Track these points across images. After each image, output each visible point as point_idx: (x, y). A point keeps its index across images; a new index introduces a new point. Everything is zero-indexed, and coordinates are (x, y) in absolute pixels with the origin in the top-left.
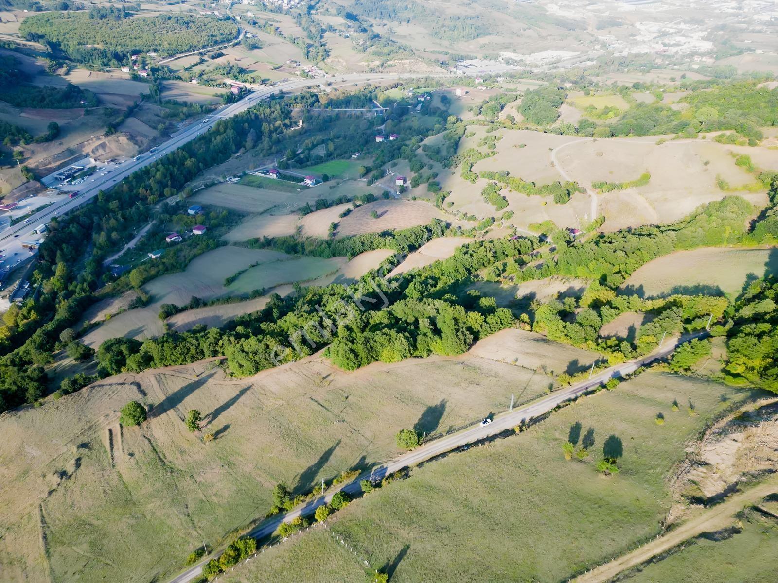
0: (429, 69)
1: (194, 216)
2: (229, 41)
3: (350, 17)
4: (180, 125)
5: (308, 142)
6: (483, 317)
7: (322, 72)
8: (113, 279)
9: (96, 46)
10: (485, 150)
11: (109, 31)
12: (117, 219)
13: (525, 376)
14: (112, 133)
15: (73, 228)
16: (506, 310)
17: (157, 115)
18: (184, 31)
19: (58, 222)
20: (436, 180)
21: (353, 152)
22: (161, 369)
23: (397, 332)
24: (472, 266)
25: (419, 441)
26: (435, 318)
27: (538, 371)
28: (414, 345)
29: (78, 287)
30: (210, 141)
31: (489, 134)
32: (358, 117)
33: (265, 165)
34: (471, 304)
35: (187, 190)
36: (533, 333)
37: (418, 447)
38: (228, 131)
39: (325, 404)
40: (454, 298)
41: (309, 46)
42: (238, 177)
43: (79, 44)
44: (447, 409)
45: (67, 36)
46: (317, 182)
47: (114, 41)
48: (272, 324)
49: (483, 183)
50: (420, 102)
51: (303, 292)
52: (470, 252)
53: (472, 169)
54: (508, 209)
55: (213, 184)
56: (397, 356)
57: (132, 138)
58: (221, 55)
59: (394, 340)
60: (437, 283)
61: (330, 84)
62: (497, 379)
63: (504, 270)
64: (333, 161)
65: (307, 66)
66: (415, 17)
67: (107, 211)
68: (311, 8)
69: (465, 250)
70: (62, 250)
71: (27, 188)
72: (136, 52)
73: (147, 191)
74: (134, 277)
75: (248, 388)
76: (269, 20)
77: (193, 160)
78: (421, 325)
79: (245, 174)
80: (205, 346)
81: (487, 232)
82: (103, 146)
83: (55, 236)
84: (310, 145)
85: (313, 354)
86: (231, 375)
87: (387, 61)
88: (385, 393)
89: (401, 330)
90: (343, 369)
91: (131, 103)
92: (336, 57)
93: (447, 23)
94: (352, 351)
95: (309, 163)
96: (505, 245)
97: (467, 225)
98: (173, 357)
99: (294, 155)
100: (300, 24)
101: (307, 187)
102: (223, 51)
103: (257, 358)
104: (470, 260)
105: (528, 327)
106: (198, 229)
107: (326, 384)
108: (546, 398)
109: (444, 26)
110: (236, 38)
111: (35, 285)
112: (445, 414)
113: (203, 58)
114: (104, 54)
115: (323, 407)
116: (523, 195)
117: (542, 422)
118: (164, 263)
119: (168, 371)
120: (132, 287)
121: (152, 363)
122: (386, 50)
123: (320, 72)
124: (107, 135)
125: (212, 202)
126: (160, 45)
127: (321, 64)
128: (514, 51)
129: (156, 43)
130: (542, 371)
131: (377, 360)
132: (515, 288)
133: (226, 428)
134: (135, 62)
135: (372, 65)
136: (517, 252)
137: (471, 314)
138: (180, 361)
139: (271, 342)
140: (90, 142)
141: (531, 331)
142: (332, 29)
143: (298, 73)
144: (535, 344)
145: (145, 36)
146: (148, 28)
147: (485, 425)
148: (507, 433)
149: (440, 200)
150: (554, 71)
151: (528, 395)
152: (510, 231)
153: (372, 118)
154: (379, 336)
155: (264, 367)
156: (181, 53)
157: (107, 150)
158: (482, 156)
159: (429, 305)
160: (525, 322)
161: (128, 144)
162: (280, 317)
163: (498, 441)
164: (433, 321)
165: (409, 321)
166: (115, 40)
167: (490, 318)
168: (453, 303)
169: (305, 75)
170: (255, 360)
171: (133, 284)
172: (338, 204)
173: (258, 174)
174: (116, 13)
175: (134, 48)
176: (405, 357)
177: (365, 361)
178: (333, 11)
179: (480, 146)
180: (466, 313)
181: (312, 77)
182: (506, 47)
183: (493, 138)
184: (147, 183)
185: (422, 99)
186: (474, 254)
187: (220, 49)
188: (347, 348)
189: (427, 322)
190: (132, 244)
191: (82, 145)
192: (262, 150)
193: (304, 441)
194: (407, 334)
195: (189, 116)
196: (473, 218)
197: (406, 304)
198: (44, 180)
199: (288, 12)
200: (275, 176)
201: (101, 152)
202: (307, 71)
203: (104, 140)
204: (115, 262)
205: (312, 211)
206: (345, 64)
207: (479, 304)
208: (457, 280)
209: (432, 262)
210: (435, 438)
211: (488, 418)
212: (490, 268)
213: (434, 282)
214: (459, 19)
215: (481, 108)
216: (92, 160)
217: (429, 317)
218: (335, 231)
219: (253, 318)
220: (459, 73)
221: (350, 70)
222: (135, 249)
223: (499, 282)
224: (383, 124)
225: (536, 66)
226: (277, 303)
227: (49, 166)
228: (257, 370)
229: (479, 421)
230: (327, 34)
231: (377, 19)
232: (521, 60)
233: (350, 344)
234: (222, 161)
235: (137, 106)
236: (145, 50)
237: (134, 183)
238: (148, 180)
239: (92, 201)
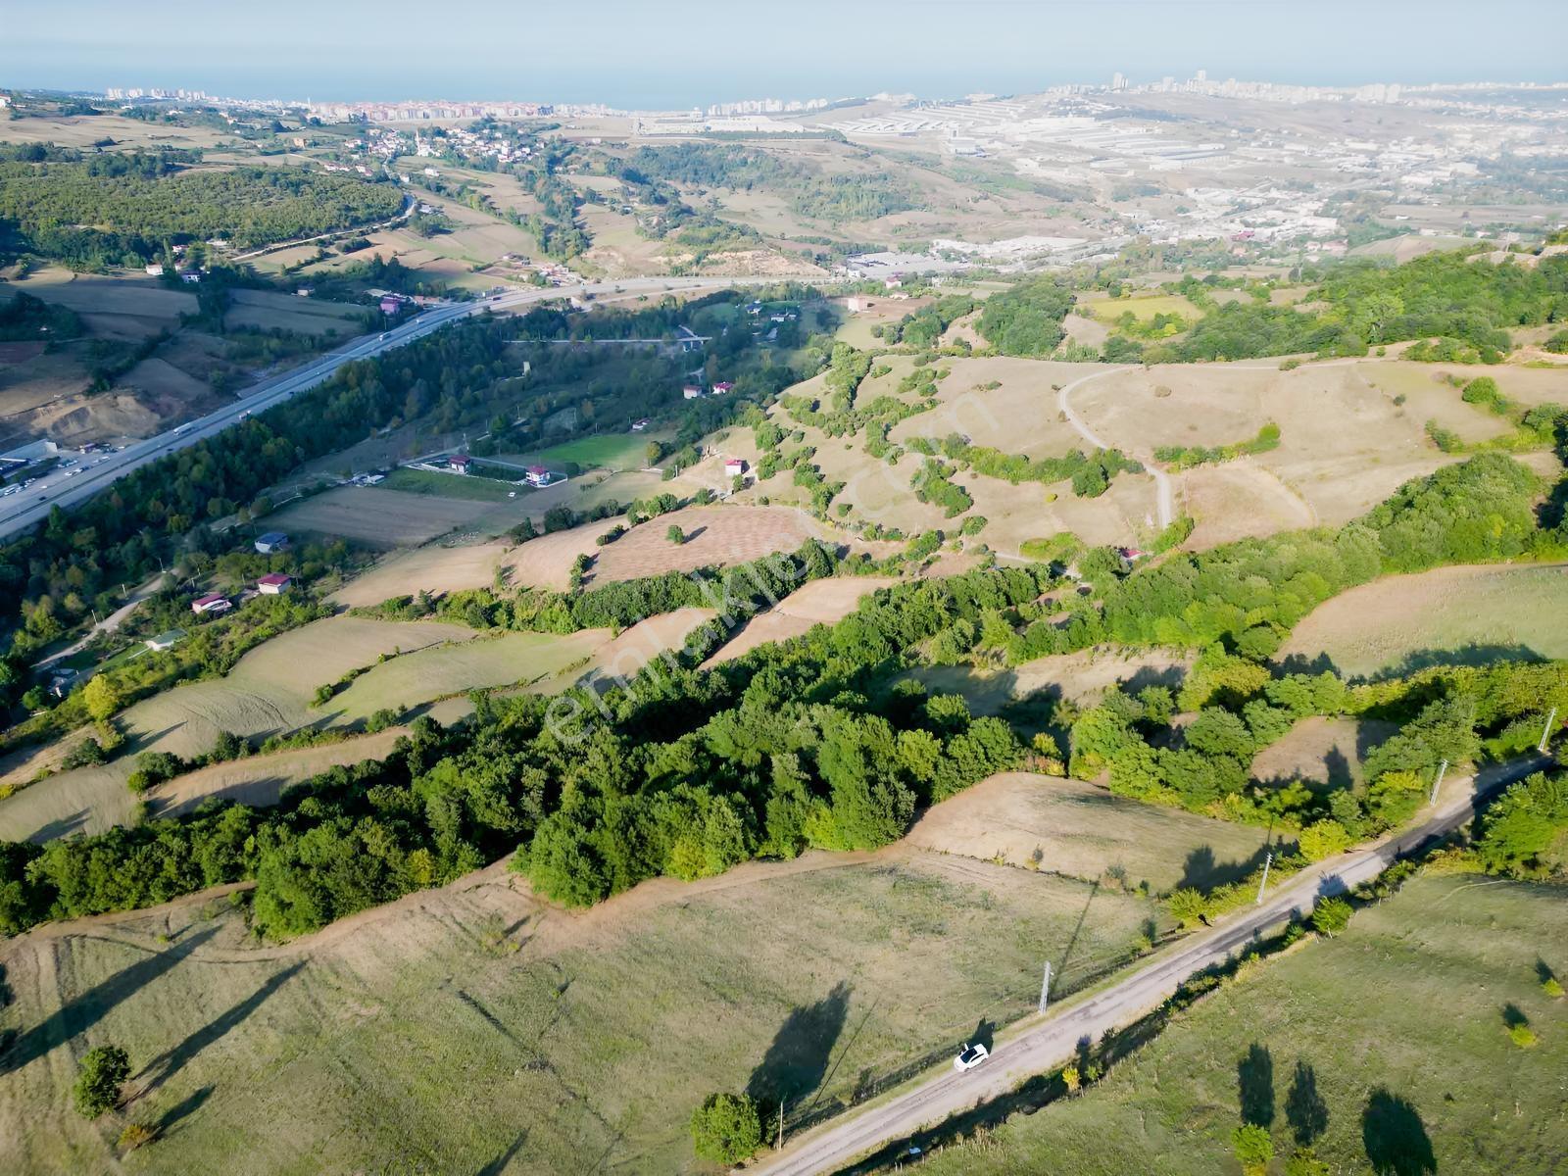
0: (793, 269)
1: (267, 556)
2: (383, 218)
3: (632, 176)
4: (262, 373)
5: (541, 401)
6: (938, 742)
7: (575, 276)
8: (50, 702)
9: (96, 227)
10: (913, 397)
11: (128, 199)
12: (85, 569)
13: (1069, 903)
14: (104, 389)
16: (995, 722)
17: (212, 354)
18: (287, 201)
20: (813, 461)
21: (636, 419)
22: (82, 925)
23: (713, 792)
24: (899, 633)
25: (764, 1132)
26: (814, 750)
27: (1102, 886)
28: (757, 827)
30: (325, 404)
31: (921, 368)
32: (648, 356)
33: (442, 448)
34: (906, 714)
35: (259, 501)
36: (1072, 782)
37: (762, 1152)
38: (367, 382)
39: (500, 1012)
40: (860, 699)
41: (550, 228)
42: (380, 473)
43: (60, 222)
44: (853, 1014)
45: (35, 209)
46: (554, 479)
47: (136, 218)
48: (398, 790)
49: (917, 461)
50: (775, 324)
51: (497, 711)
52: (894, 599)
53: (890, 436)
54: (974, 511)
55: (322, 489)
56: (712, 858)
57: (147, 398)
58: (367, 245)
59: (705, 816)
60: (818, 674)
61: (590, 297)
62: (990, 915)
63: (977, 638)
64: (592, 438)
65: (544, 266)
66: (762, 179)
67: (65, 551)
68: (554, 161)
69: (882, 598)
72: (181, 239)
73: (166, 506)
74: (95, 694)
75: (294, 971)
76: (470, 182)
77: (281, 440)
78: (777, 772)
79: (395, 468)
80: (204, 854)
81: (929, 563)
82: (80, 416)
84: (544, 409)
85: (488, 864)
86: (261, 933)
87: (707, 253)
88: (674, 970)
89: (723, 786)
90: (562, 903)
91: (156, 331)
92: (605, 248)
93: (825, 188)
94: (586, 850)
95: (539, 442)
96: (973, 584)
97: (883, 550)
98: (111, 888)
99: (508, 426)
100: (532, 190)
101: (531, 488)
102: (370, 238)
103: (329, 882)
104: (894, 618)
105: (1056, 768)
106: (272, 582)
107: (511, 948)
108: (1143, 969)
109: (819, 193)
110: (399, 213)
112: (847, 1030)
113: (326, 250)
114: (111, 241)
115: (495, 1022)
116: (1003, 484)
117: (1144, 1049)
118: (177, 660)
119: (94, 928)
120: (93, 719)
121: (54, 909)
122: (704, 233)
123: (571, 275)
124: (91, 392)
125: (315, 527)
126: (236, 226)
127: (574, 262)
128: (959, 237)
129: (228, 221)
130: (1115, 884)
131: (658, 873)
132: (1008, 678)
133: (200, 1097)
134: (178, 258)
135: (677, 261)
136: (1003, 598)
137: (907, 736)
138: (132, 899)
139: (374, 835)
140: (52, 407)
141: (1066, 777)
142: (594, 197)
143: (525, 277)
144: (1081, 810)
145: (204, 208)
146: (212, 194)
147: (970, 1064)
148: (1041, 1091)
149: (822, 499)
150: (1041, 270)
151: (1086, 959)
152: (981, 560)
153: (676, 357)
154: (664, 809)
155: (349, 908)
156: (279, 241)
157: (89, 425)
158: (908, 411)
159: (797, 718)
160: (1047, 755)
161: (137, 412)
162: (422, 774)
163: (1018, 1122)
164: (807, 760)
165: (746, 762)
166: (140, 215)
167: (958, 746)
168: (857, 711)
169: (539, 280)
170: (323, 888)
171: (93, 711)
172: (596, 519)
173: (425, 466)
174: (146, 166)
175: (179, 231)
176: (735, 860)
177: (622, 876)
178: (600, 167)
179: (902, 390)
180: (895, 734)
181: (556, 285)
182: (944, 231)
183: (929, 374)
184: (169, 488)
185: (781, 319)
186: (904, 606)
187: (363, 233)
188: (573, 842)
189: (792, 761)
190: (111, 624)
191: (31, 414)
192: (438, 420)
193: (417, 1138)
194: (739, 796)
195: (280, 356)
196: (895, 535)
197: (737, 721)
199: (507, 169)
200: (461, 469)
201: (74, 427)
202: (544, 274)
203: (82, 402)
204: (64, 663)
205: (536, 536)
206: (621, 260)
207: (925, 713)
208: (867, 666)
209: (806, 629)
210: (818, 1118)
211: (973, 1042)
212: (945, 634)
213: (811, 672)
214: (847, 181)
215: (901, 330)
216: (52, 446)
217: (800, 751)
218: (587, 574)
219: (357, 776)
220: (853, 275)
221: (632, 271)
222: (117, 633)
223: (968, 665)
224: (699, 365)
225: (1004, 263)
226: (428, 740)
228: (329, 915)
229: (949, 1053)
230: (585, 208)
231: (689, 184)
232: (974, 253)
233: (581, 831)
234: (349, 443)
235: (166, 337)
236: (202, 234)
237: (138, 490)
238: (172, 483)
239: (33, 529)
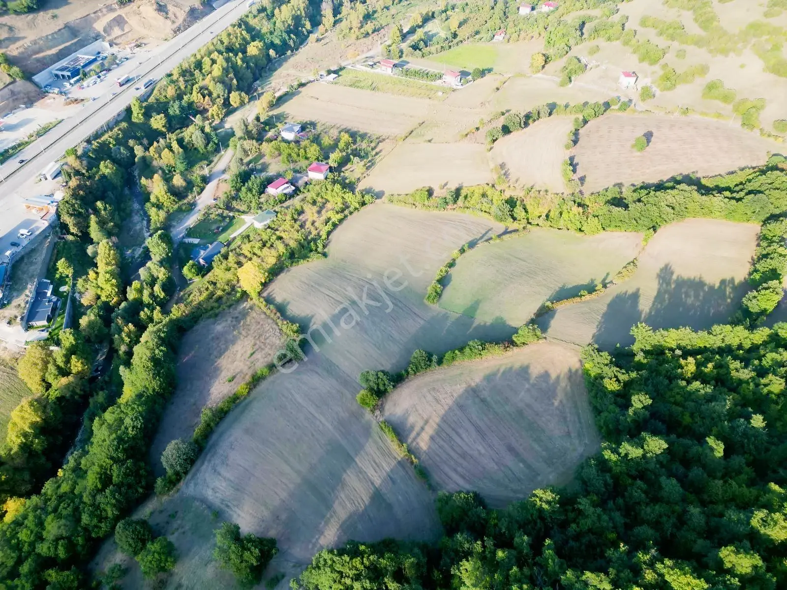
12: (172, 150)
15: (106, 168)
19: (78, 157)
21: (492, 31)
29: (146, 293)
35: (265, 94)
46: (462, 81)
55: (301, 85)
64: (465, 46)
67: (153, 136)
70: (96, 212)
71: (13, 93)
73: (204, 97)
77: (257, 43)
82: (119, 21)
83: (79, 187)
101: (453, 89)
106: (318, 170)
111: (64, 289)
118: (281, 239)
120: (245, 294)
124: (121, 3)
125: (312, 118)
140: (99, 14)
157: (126, 29)
161: (156, 19)
173: (360, 67)
184: (201, 84)
190: (208, 198)
191: (87, 19)
192: (351, 28)
198: (36, 78)
201: (117, 31)
203: (119, 11)
204: (190, 233)
216: (107, 45)
222: (218, 207)
227: (41, 55)
237: (182, 85)
238: (203, 79)
239: (123, 115)
